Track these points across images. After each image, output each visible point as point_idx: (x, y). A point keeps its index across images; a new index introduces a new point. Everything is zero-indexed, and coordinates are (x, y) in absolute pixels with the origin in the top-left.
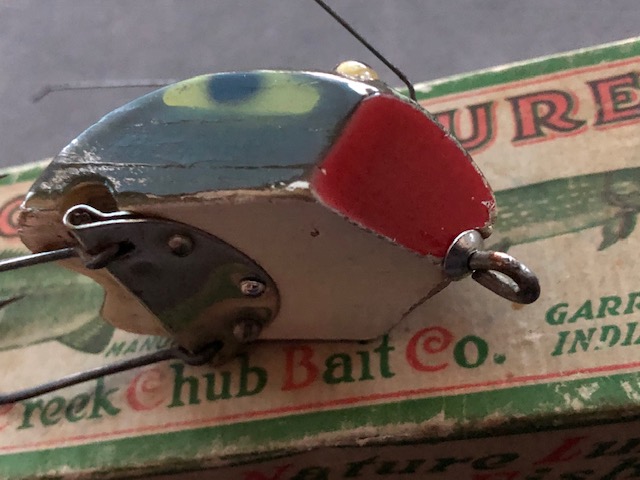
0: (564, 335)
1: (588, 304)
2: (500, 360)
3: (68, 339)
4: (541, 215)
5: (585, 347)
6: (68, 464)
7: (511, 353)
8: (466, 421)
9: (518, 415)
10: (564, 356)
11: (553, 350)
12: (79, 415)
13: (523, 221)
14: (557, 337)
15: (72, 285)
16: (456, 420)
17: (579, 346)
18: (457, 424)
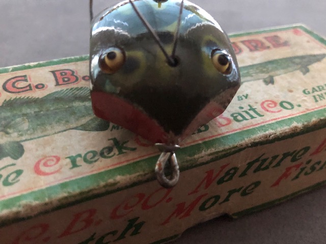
0: (314, 97)
1: (313, 88)
2: (299, 106)
3: (80, 128)
4: (276, 69)
5: (324, 98)
6: (120, 175)
7: (301, 104)
8: (306, 123)
9: (322, 118)
10: (319, 101)
11: (314, 101)
12: (110, 155)
13: (271, 71)
14: (313, 98)
15: (69, 107)
16: (302, 124)
17: (322, 99)
18: (303, 124)
